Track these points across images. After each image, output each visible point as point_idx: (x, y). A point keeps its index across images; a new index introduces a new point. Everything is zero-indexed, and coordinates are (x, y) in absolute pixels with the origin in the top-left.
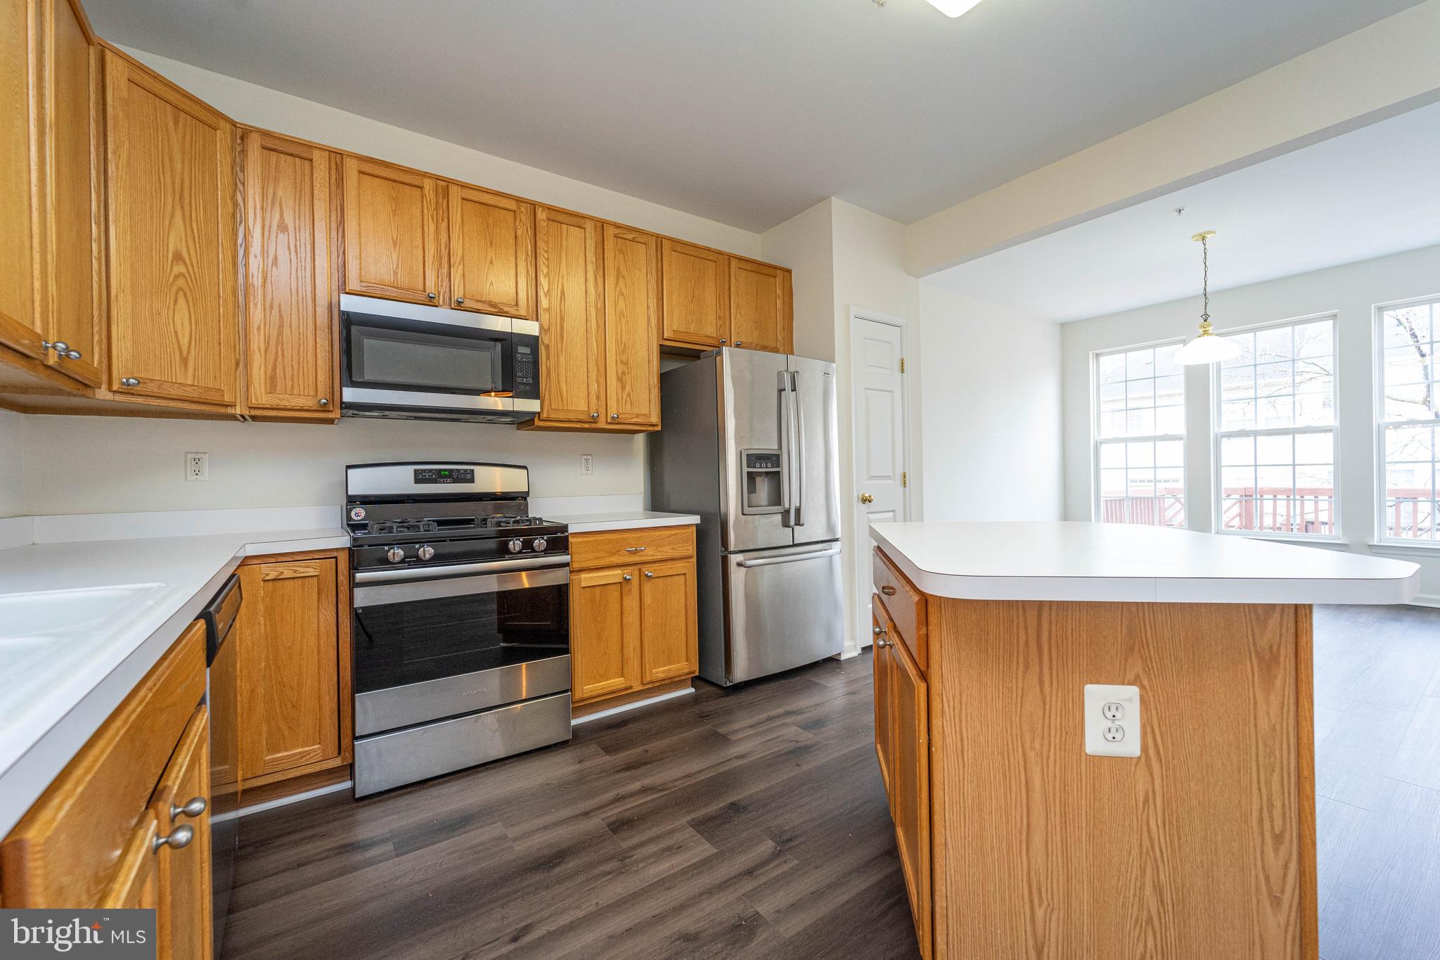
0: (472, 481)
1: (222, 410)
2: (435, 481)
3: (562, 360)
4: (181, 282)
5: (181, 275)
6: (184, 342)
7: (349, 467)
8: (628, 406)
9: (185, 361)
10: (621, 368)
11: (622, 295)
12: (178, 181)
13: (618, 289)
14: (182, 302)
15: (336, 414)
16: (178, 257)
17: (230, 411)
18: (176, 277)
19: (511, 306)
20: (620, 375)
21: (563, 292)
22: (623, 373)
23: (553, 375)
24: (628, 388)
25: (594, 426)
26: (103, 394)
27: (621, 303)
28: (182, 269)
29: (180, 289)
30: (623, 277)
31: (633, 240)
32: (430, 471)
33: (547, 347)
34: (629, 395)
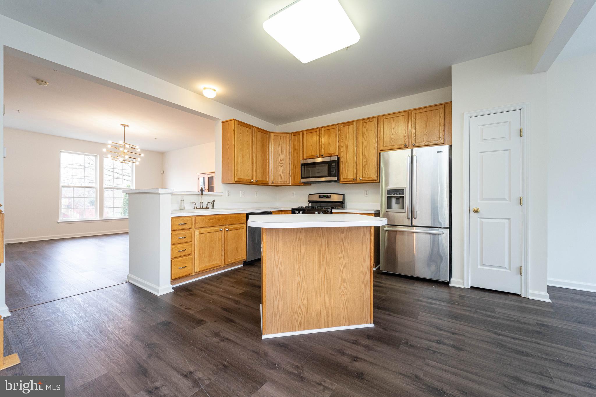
0: (330, 198)
1: (287, 185)
2: (323, 198)
3: (347, 164)
4: (281, 164)
5: (281, 163)
6: (281, 174)
7: (309, 195)
8: (366, 175)
9: (281, 177)
10: (364, 163)
11: (365, 140)
12: (281, 149)
13: (364, 139)
14: (281, 168)
15: (303, 184)
16: (281, 160)
17: (289, 185)
18: (280, 164)
19: (333, 153)
20: (364, 165)
21: (347, 145)
22: (365, 165)
23: (344, 169)
24: (366, 170)
25: (356, 182)
26: (270, 184)
27: (365, 143)
28: (281, 162)
29: (281, 166)
30: (366, 135)
31: (369, 122)
32: (322, 195)
33: (342, 162)
34: (367, 171)
